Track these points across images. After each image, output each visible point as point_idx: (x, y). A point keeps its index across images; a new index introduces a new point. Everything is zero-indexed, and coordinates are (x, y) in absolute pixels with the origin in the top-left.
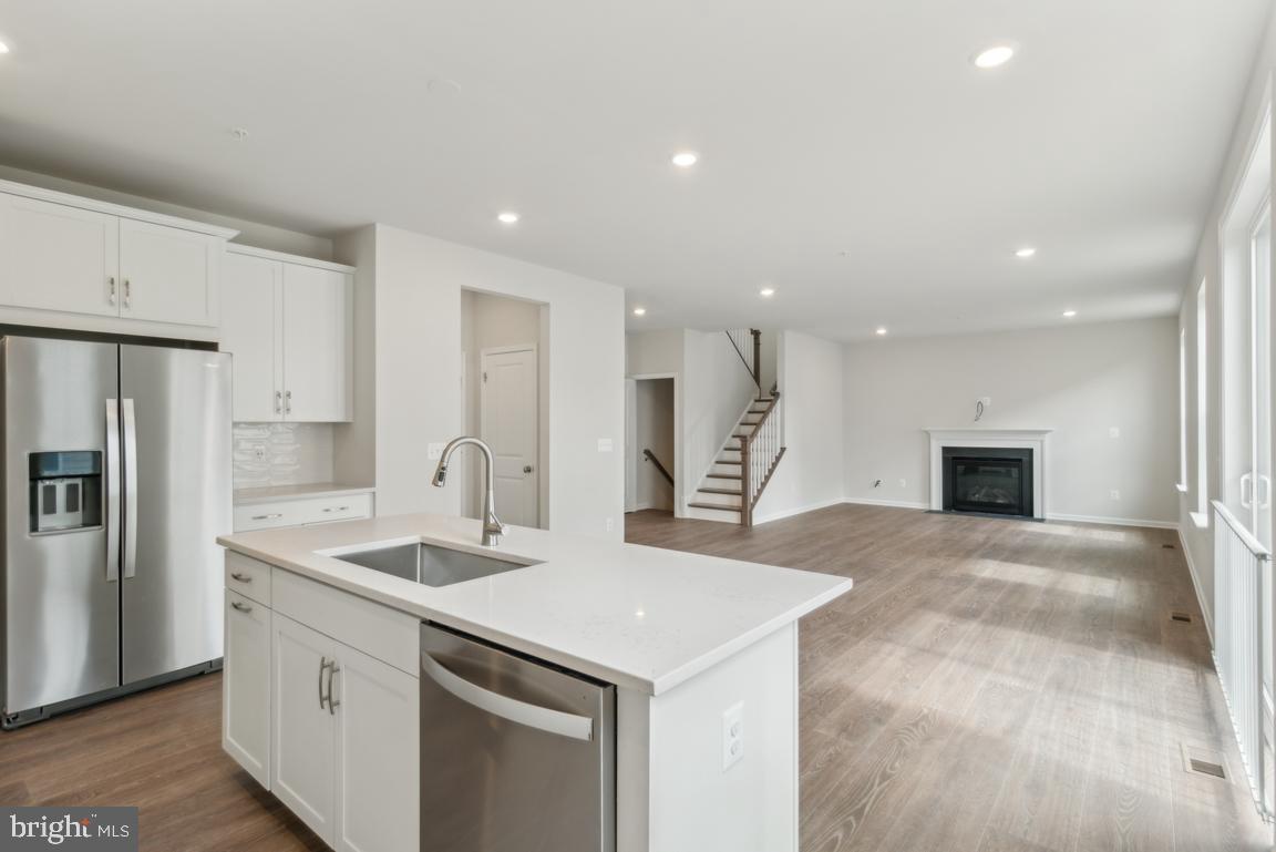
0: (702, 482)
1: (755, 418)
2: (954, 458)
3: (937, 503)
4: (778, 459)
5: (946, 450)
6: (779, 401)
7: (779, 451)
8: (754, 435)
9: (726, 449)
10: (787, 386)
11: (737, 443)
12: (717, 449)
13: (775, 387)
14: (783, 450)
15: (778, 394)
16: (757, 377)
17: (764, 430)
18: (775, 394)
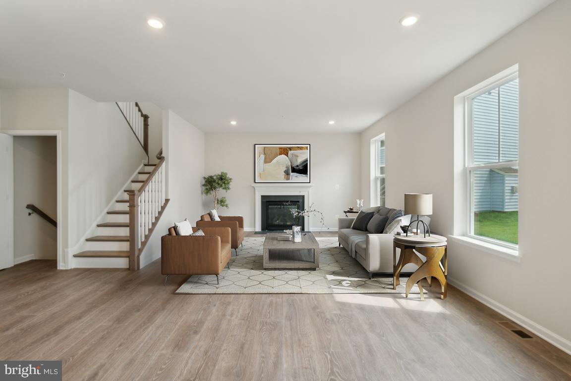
0: (92, 230)
1: (144, 177)
2: (267, 202)
3: (258, 228)
4: (163, 208)
5: (263, 197)
6: (164, 164)
7: (164, 202)
8: (141, 190)
9: (117, 202)
10: (171, 152)
11: (126, 197)
12: (108, 202)
13: (161, 153)
14: (167, 201)
15: (163, 158)
16: (146, 147)
17: (150, 186)
18: (160, 158)
